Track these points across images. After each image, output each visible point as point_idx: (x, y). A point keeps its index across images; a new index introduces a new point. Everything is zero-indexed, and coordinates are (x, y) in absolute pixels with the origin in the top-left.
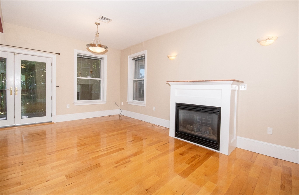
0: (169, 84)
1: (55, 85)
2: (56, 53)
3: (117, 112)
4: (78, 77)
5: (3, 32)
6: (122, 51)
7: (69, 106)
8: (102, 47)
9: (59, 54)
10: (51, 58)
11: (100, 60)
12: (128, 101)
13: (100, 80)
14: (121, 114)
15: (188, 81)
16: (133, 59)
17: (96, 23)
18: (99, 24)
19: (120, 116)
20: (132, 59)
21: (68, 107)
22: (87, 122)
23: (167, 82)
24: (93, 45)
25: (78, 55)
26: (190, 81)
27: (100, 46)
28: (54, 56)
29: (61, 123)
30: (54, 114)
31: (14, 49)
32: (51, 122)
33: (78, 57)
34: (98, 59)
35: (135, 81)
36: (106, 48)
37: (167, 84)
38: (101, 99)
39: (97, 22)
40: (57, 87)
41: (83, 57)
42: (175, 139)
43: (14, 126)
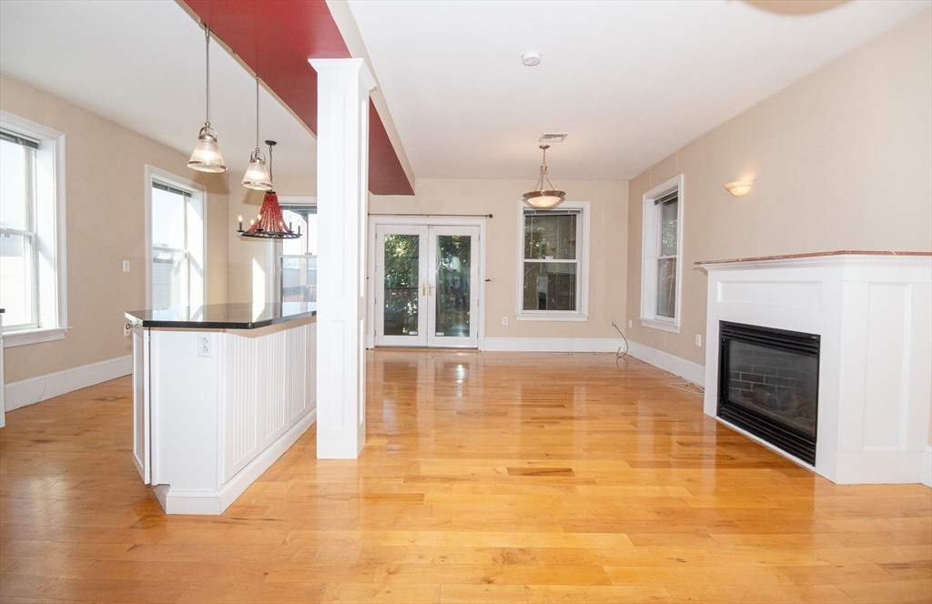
0: (702, 270)
1: (483, 279)
2: (487, 216)
3: (615, 345)
4: (526, 258)
5: (414, 194)
7: (507, 321)
9: (491, 216)
10: (479, 226)
11: (574, 216)
12: (641, 317)
13: (575, 264)
15: (738, 261)
16: (656, 202)
17: (541, 147)
18: (547, 147)
20: (653, 201)
21: (505, 322)
23: (697, 263)
24: (536, 194)
25: (525, 212)
26: (743, 260)
28: (482, 222)
30: (482, 334)
31: (427, 218)
32: (477, 349)
33: (526, 217)
34: (569, 213)
35: (660, 262)
37: (695, 269)
38: (577, 308)
39: (545, 144)
40: (486, 281)
41: (535, 214)
42: (719, 424)
43: (426, 348)
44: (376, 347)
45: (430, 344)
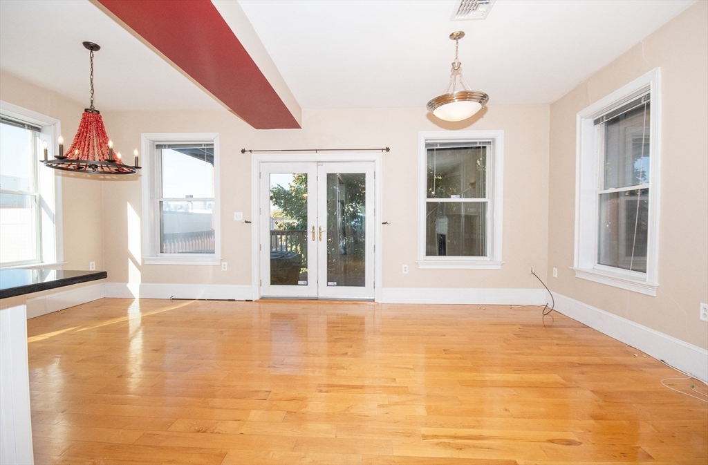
1: (379, 221)
2: (382, 150)
3: (536, 297)
4: (428, 197)
5: (301, 128)
6: (555, 106)
7: (407, 269)
8: (470, 98)
9: (388, 150)
10: (374, 161)
11: (484, 147)
12: (575, 266)
13: (484, 204)
14: (550, 306)
16: (597, 122)
17: (452, 37)
18: (461, 35)
19: (546, 311)
21: (405, 271)
22: (443, 316)
25: (427, 145)
27: (465, 96)
28: (378, 156)
29: (391, 307)
30: (379, 283)
31: (316, 154)
32: (373, 301)
33: (428, 150)
34: (478, 145)
36: (483, 98)
38: (488, 254)
40: (383, 223)
41: (438, 147)
43: (317, 299)
44: (262, 298)
45: (321, 295)
